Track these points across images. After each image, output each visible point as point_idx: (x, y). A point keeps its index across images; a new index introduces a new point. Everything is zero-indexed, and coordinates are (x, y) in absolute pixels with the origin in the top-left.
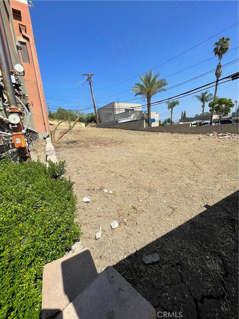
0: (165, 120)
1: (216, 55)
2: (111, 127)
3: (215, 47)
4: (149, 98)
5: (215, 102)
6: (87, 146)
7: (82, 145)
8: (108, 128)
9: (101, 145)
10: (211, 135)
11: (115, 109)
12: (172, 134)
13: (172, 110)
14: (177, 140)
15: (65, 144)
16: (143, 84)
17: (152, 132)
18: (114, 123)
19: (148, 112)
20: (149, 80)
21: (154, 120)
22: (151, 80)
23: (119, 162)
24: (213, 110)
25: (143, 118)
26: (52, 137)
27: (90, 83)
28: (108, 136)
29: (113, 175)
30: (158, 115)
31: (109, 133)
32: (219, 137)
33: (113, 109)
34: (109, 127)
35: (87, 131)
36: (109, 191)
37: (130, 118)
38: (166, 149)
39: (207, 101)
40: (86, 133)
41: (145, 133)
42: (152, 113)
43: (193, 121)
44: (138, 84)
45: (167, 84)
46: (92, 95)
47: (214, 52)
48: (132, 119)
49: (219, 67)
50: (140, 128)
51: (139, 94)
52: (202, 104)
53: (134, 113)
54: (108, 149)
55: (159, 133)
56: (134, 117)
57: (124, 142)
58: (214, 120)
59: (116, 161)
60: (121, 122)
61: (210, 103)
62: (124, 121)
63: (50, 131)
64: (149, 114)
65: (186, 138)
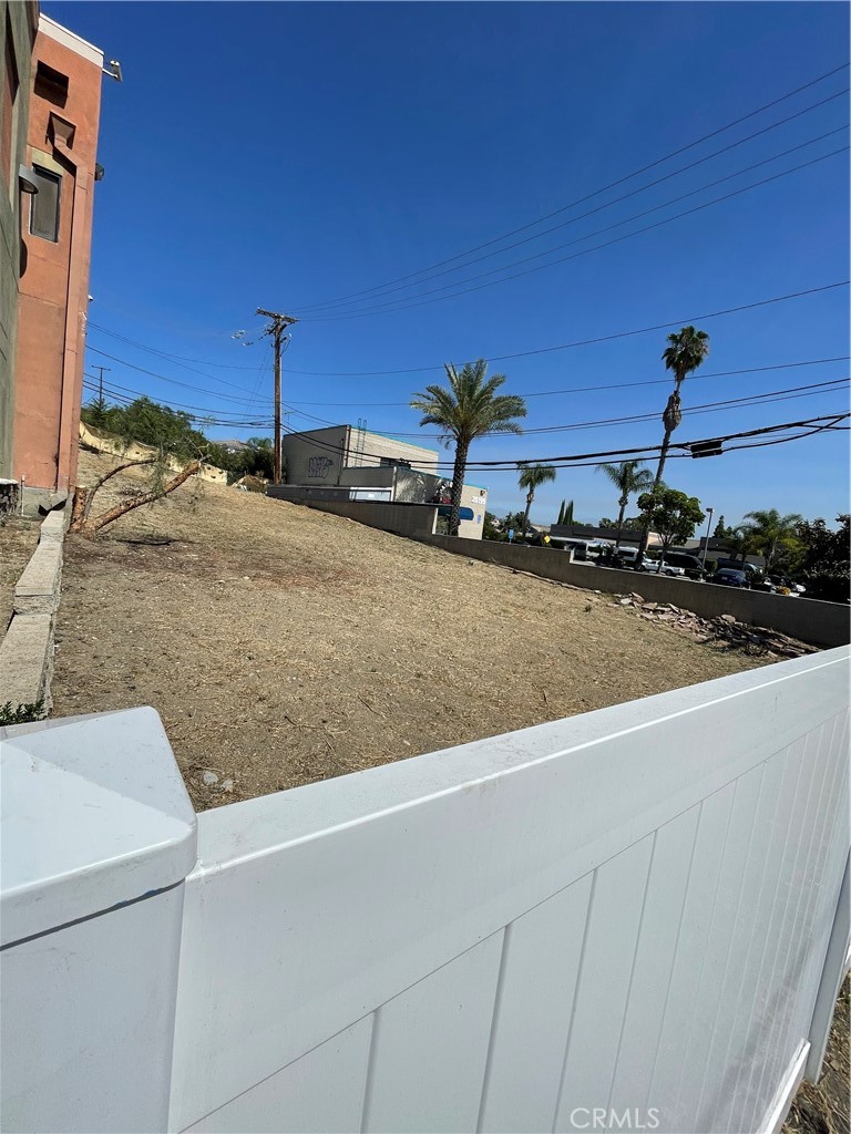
0: (509, 517)
1: (668, 367)
2: (321, 504)
3: (670, 345)
4: (463, 442)
5: (657, 498)
6: (205, 571)
7: (189, 562)
8: (310, 507)
9: (263, 573)
10: (626, 601)
11: (348, 451)
12: (515, 573)
13: (532, 491)
14: (520, 600)
15: (122, 548)
16: (453, 396)
17: (454, 553)
18: (336, 494)
19: (455, 485)
20: (472, 389)
21: (469, 514)
22: (480, 388)
23: (300, 657)
24: (648, 519)
25: (436, 499)
26: (77, 510)
27: (278, 343)
28: (298, 539)
29: (261, 710)
30: (483, 500)
31: (310, 526)
32: (644, 615)
33: (342, 449)
34: (314, 503)
35: (231, 504)
36: (220, 782)
37: (392, 489)
38: (475, 630)
39: (636, 488)
40: (223, 510)
41: (431, 551)
42: (465, 489)
43: (590, 537)
44: (437, 391)
45: (523, 413)
46: (277, 384)
47: (666, 358)
48: (398, 494)
49: (674, 400)
50: (417, 533)
51: (434, 421)
52: (620, 493)
53: (409, 477)
54: (281, 596)
55: (476, 562)
56: (405, 491)
57: (346, 578)
58: (651, 547)
59: (292, 653)
60: (360, 496)
61: (640, 498)
62: (371, 496)
63: (72, 489)
64: (455, 490)
65: (550, 598)
